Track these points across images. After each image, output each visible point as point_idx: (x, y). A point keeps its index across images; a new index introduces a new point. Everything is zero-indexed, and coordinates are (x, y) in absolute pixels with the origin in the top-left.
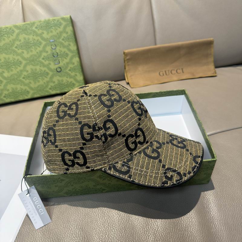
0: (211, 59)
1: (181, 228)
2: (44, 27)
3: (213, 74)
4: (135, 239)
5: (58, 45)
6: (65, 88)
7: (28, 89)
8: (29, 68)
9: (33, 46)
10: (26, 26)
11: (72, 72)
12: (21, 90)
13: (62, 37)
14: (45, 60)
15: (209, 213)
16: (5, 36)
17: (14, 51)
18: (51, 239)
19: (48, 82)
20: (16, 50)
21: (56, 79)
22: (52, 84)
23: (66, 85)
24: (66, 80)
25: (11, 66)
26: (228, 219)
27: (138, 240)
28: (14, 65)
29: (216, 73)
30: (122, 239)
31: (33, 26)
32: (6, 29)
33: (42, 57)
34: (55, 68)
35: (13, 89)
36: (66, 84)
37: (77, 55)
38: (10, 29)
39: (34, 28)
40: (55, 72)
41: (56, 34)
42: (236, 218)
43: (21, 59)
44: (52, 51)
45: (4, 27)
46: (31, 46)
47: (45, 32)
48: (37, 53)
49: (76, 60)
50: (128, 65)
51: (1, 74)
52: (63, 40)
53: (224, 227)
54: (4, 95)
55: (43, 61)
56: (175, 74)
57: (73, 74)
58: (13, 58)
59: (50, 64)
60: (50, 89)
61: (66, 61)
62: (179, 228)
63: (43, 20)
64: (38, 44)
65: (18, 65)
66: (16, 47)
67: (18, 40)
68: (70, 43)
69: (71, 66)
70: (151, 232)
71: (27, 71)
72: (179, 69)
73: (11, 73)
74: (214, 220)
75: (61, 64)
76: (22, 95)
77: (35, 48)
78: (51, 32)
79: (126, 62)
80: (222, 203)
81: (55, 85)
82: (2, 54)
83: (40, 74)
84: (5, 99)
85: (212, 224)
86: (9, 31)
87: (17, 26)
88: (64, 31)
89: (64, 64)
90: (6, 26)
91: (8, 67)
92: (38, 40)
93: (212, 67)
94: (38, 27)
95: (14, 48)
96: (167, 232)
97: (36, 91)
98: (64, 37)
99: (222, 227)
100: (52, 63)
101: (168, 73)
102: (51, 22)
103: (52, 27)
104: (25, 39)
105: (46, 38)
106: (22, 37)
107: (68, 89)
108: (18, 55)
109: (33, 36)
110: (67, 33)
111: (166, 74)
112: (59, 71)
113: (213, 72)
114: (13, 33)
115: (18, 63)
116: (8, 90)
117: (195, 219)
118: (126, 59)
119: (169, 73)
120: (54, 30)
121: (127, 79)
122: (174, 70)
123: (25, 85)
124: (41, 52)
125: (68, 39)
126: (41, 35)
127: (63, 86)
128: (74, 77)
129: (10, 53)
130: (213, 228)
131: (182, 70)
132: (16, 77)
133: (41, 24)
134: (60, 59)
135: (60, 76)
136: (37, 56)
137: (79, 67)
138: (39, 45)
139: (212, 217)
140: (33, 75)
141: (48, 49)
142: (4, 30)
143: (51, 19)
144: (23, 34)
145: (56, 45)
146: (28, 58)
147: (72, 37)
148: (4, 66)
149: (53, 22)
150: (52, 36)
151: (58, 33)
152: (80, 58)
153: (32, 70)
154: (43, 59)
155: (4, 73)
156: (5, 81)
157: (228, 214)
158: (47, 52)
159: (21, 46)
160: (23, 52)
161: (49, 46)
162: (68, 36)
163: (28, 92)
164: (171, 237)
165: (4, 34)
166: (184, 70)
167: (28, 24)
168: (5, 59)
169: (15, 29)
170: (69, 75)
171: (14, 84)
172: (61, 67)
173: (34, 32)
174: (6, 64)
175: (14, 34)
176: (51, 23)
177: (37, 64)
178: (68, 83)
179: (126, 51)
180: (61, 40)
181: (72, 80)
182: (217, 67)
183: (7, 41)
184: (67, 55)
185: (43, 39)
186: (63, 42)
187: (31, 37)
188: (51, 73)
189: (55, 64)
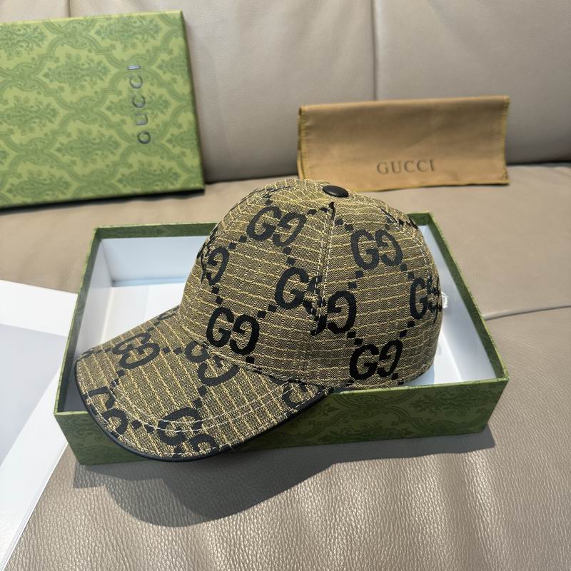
0: (501, 144)
1: (409, 525)
2: (116, 32)
3: (501, 178)
4: (305, 543)
5: (148, 78)
6: (155, 181)
7: (67, 178)
8: (73, 127)
9: (88, 75)
10: (73, 27)
11: (174, 146)
12: (51, 179)
13: (159, 62)
14: (114, 111)
15: (473, 497)
16: (22, 46)
17: (42, 84)
18: (110, 531)
19: (116, 165)
20: (46, 81)
21: (135, 159)
22: (123, 170)
23: (159, 175)
24: (159, 163)
25: (32, 118)
26: (514, 513)
27: (309, 544)
28: (37, 117)
29: (507, 177)
30: (274, 542)
31: (90, 28)
32: (25, 29)
33: (107, 103)
34: (136, 134)
35: (32, 174)
36: (158, 172)
37: (190, 108)
38: (35, 29)
39: (92, 33)
40: (136, 143)
41: (144, 52)
42: (533, 511)
43: (55, 105)
44: (131, 92)
45: (20, 23)
46: (83, 76)
47: (119, 46)
48: (96, 93)
49: (187, 118)
50: (308, 141)
51: (5, 136)
52: (160, 67)
53: (503, 528)
54: (7, 186)
55: (109, 114)
56: (413, 171)
57: (176, 151)
58: (36, 99)
59: (124, 122)
60: (120, 181)
62: (405, 524)
63: (115, 15)
64: (100, 71)
65: (47, 118)
66: (46, 75)
67: (51, 57)
68: (176, 76)
69: (173, 131)
70: (341, 529)
71: (69, 135)
72: (425, 162)
73: (31, 136)
74: (483, 512)
75: (151, 125)
76: (50, 190)
77: (91, 80)
78: (134, 45)
79: (303, 134)
80: (504, 474)
81: (131, 173)
82: (11, 88)
83: (99, 144)
84: (10, 196)
85: (479, 520)
86: (32, 36)
87: (51, 23)
88: (165, 47)
89: (158, 126)
90: (26, 23)
91: (23, 119)
92: (99, 63)
93: (499, 162)
94: (102, 30)
95: (40, 76)
96: (377, 532)
97: (85, 184)
98: (163, 61)
99: (500, 529)
100: (129, 120)
101: (397, 170)
102: (135, 22)
103: (135, 33)
104: (68, 56)
105: (119, 59)
106: (62, 51)
107: (163, 185)
108: (49, 93)
109: (90, 51)
110: (171, 52)
111: (394, 170)
112: (145, 140)
113: (501, 175)
114: (42, 40)
115: (49, 113)
116: (20, 176)
117: (441, 508)
118: (303, 128)
119: (400, 168)
120: (141, 41)
121: (303, 173)
122: (412, 162)
123: (61, 166)
124: (105, 91)
125: (172, 66)
126: (107, 52)
127: (151, 176)
128: (179, 159)
129: (31, 88)
130: (480, 530)
131: (431, 164)
132: (40, 146)
133: (110, 25)
134: (148, 111)
135: (145, 154)
136: (94, 101)
137: (192, 135)
138: (100, 74)
139: (480, 504)
140: (82, 144)
141: (123, 85)
142: (19, 30)
143: (136, 14)
144: (66, 46)
145: (141, 79)
146: (71, 102)
147: (182, 64)
148: (13, 116)
149: (138, 24)
150: (134, 56)
151: (148, 51)
152: (195, 113)
153: (81, 133)
154: (109, 108)
155: (13, 133)
156: (12, 154)
157: (516, 500)
158: (120, 93)
159: (59, 74)
160: (62, 89)
161: (125, 79)
162: (171, 59)
163: (67, 185)
164: (386, 544)
165: (19, 41)
166: (436, 164)
167: (79, 22)
168: (18, 100)
169: (47, 32)
170: (168, 152)
171: (34, 163)
172: (149, 131)
173: (93, 42)
174: (18, 114)
175: (43, 44)
176: (134, 25)
177: (94, 120)
178: (164, 170)
179: (306, 108)
180: (154, 67)
181: (173, 164)
182: (510, 163)
183: (26, 57)
184: (166, 104)
185: (113, 60)
186: (160, 72)
187: (84, 53)
188: (124, 144)
189: (136, 123)
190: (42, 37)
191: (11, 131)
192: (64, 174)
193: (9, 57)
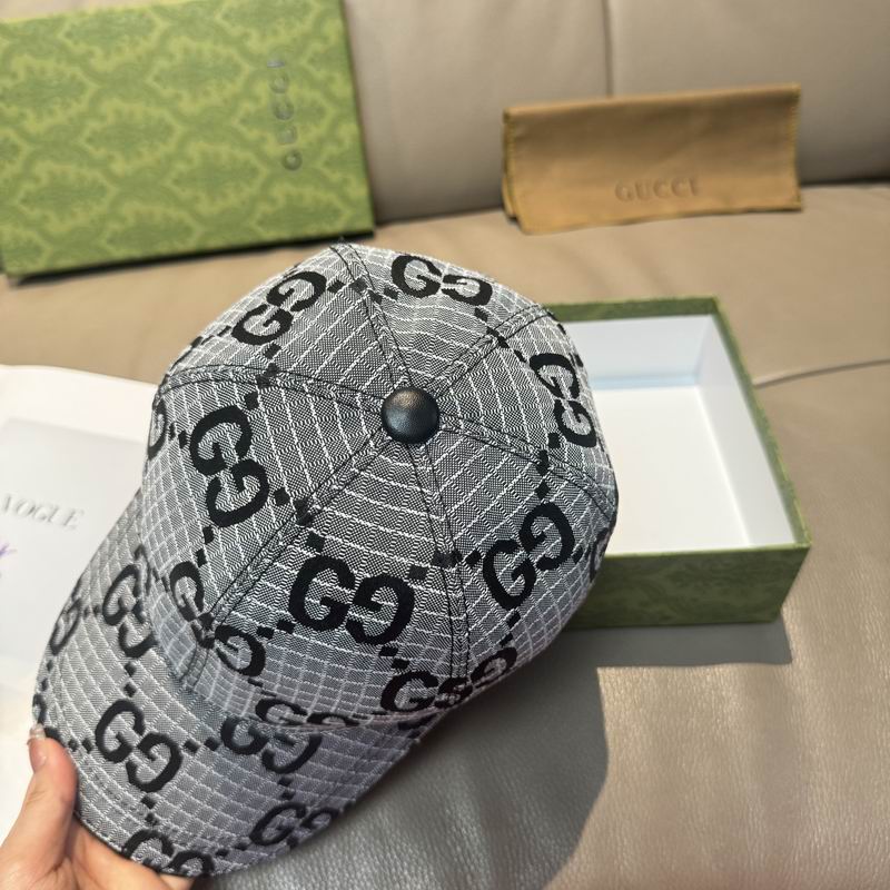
0: (788, 155)
2: (250, 15)
3: (791, 201)
5: (294, 77)
7: (188, 220)
8: (195, 149)
9: (214, 77)
10: (193, 11)
11: (333, 171)
12: (167, 224)
13: (309, 54)
14: (250, 124)
16: (124, 40)
17: (151, 91)
19: (254, 200)
20: (158, 86)
21: (281, 191)
22: (264, 208)
23: (313, 214)
24: (314, 196)
25: (139, 139)
28: (146, 138)
29: (799, 198)
31: (215, 11)
32: (127, 17)
33: (241, 114)
34: (281, 155)
35: (140, 217)
36: (311, 210)
37: (353, 115)
38: (141, 16)
39: (218, 18)
40: (281, 169)
41: (289, 42)
43: (169, 118)
45: (119, 7)
46: (207, 78)
47: (254, 34)
48: (225, 101)
49: (348, 130)
50: (518, 158)
52: (312, 61)
54: (108, 235)
55: (243, 129)
56: (668, 196)
57: (336, 177)
58: (145, 112)
59: (263, 139)
60: (261, 223)
61: (316, 131)
64: (230, 71)
65: (160, 138)
66: (157, 79)
67: (163, 54)
68: (332, 73)
69: (331, 149)
71: (189, 161)
72: (683, 182)
73: (137, 163)
75: (301, 142)
76: (167, 238)
77: (219, 84)
78: (275, 33)
79: (510, 149)
81: (275, 212)
82: (111, 98)
83: (230, 172)
84: (111, 247)
86: (138, 25)
87: (163, 7)
88: (317, 32)
89: (310, 143)
91: (127, 142)
92: (229, 60)
93: (788, 179)
94: (232, 14)
95: (149, 80)
97: (213, 229)
98: (315, 53)
100: (271, 138)
103: (276, 16)
104: (186, 51)
105: (257, 53)
106: (177, 44)
107: (318, 226)
108: (162, 103)
109: (216, 42)
110: (325, 39)
111: (639, 195)
112: (292, 164)
113: (790, 196)
114: (150, 30)
115: (162, 132)
116: (123, 220)
118: (510, 139)
119: (648, 192)
120: (284, 27)
121: (512, 203)
122: (665, 183)
123: (180, 205)
124: (236, 98)
125: (329, 58)
126: (239, 43)
127: (302, 216)
128: (339, 188)
129: (137, 97)
131: (692, 186)
132: (150, 177)
133: (242, 6)
134: (298, 125)
135: (294, 183)
136: (222, 112)
137: (356, 156)
138: (231, 75)
140: (208, 173)
141: (262, 89)
142: (119, 18)
144: (183, 37)
146: (193, 115)
147: (341, 57)
148: (113, 138)
150: (275, 49)
151: (294, 40)
152: (360, 122)
153: (206, 157)
154: (244, 121)
155: (114, 161)
156: (113, 190)
158: (256, 99)
159: (175, 76)
160: (178, 97)
161: (264, 81)
162: (327, 50)
163: (188, 230)
165: (119, 34)
166: (699, 184)
169: (156, 19)
171: (143, 201)
173: (219, 30)
175: (151, 36)
177: (223, 139)
178: (319, 207)
179: (515, 110)
180: (303, 62)
181: (332, 197)
182: (805, 182)
183: (129, 54)
184: (321, 112)
185: (246, 54)
186: (311, 68)
187: (207, 47)
188: (264, 171)
189: (281, 141)
190: (150, 26)
191: (111, 158)
192: (184, 215)
193: (107, 55)
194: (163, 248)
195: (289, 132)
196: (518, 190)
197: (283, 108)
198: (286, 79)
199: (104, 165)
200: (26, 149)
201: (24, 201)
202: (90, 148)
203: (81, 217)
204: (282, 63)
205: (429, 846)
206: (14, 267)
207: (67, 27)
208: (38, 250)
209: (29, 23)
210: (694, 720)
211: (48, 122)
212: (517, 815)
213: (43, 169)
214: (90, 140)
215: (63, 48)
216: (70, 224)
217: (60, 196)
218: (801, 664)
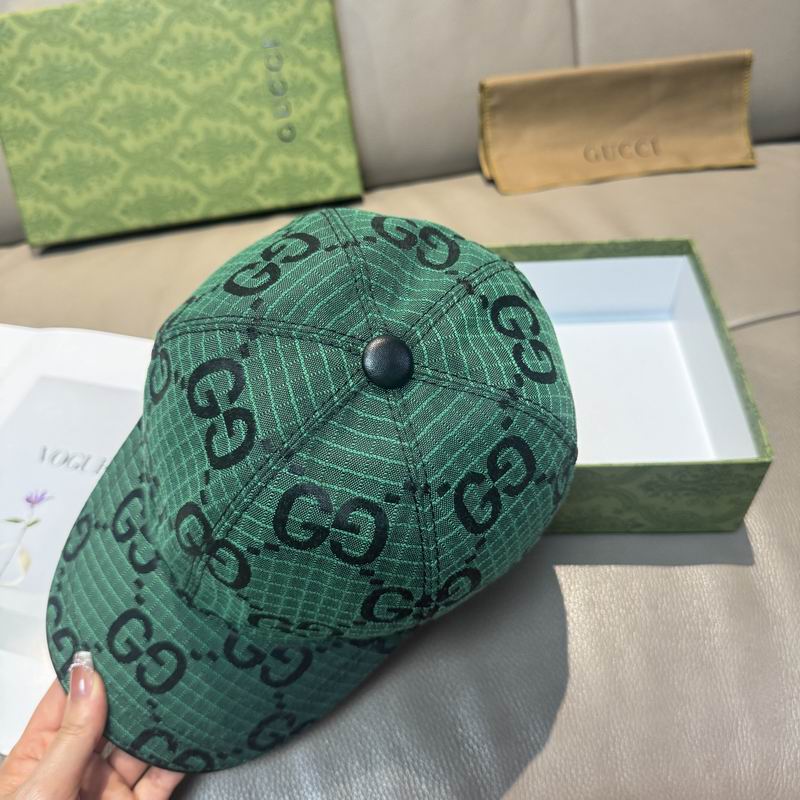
0: (743, 115)
3: (746, 159)
5: (287, 56)
6: (302, 190)
7: (194, 190)
8: (199, 125)
9: (214, 58)
11: (324, 143)
12: (174, 195)
13: (301, 35)
14: (247, 101)
16: (131, 27)
17: (157, 74)
19: (253, 171)
20: (163, 68)
21: (277, 162)
22: (263, 178)
23: (308, 182)
24: (307, 166)
25: (147, 118)
28: (154, 116)
29: (752, 155)
33: (239, 92)
34: (277, 129)
35: (150, 190)
36: (306, 178)
37: (341, 91)
40: (277, 142)
41: (282, 24)
43: (174, 98)
46: (208, 59)
47: (250, 16)
48: (225, 80)
49: (337, 105)
50: (494, 126)
52: (303, 41)
54: (121, 206)
55: (242, 106)
56: (631, 156)
57: (327, 147)
58: (151, 93)
59: (260, 115)
60: (260, 192)
61: (309, 105)
64: (229, 52)
65: (166, 116)
66: (163, 61)
67: (167, 38)
68: (322, 52)
69: (322, 122)
71: (193, 136)
72: (645, 143)
73: (146, 140)
75: (295, 117)
76: (175, 208)
77: (219, 65)
78: (269, 16)
79: (487, 115)
81: (273, 181)
82: (121, 81)
83: (231, 146)
84: (124, 218)
86: (143, 12)
88: (307, 15)
89: (303, 117)
92: (227, 42)
93: (742, 138)
95: (155, 63)
97: (217, 198)
98: (307, 33)
100: (267, 112)
101: (610, 154)
104: (188, 35)
105: (252, 35)
106: (180, 29)
107: (313, 194)
108: (166, 83)
109: (215, 27)
110: (315, 21)
111: (605, 156)
112: (287, 137)
113: (745, 155)
114: (154, 17)
116: (134, 192)
118: (486, 108)
119: (614, 153)
120: (277, 10)
121: (489, 167)
122: (629, 145)
123: (185, 176)
124: (236, 77)
125: (319, 38)
126: (236, 26)
127: (297, 184)
128: (331, 158)
129: (145, 79)
131: (654, 148)
132: (159, 152)
134: (292, 100)
135: (290, 154)
136: (222, 90)
137: (345, 128)
138: (229, 56)
140: (211, 147)
141: (258, 67)
142: (126, 7)
144: (185, 23)
146: (195, 94)
147: (329, 36)
148: (124, 117)
150: (269, 30)
151: (287, 22)
152: (348, 96)
153: (209, 133)
154: (242, 99)
155: (125, 139)
156: (125, 165)
158: (253, 78)
159: (178, 59)
160: (181, 77)
161: (260, 61)
162: (317, 30)
163: (194, 201)
165: (126, 21)
166: (660, 145)
168: (129, 96)
170: (317, 149)
171: (153, 174)
173: (218, 15)
174: (131, 114)
175: (156, 21)
177: (224, 115)
178: (313, 176)
179: (490, 81)
180: (295, 42)
181: (325, 166)
182: (758, 140)
183: (136, 40)
184: (312, 88)
185: (243, 36)
186: (303, 48)
187: (207, 30)
188: (262, 144)
189: (277, 116)
190: (155, 13)
191: (122, 136)
192: (190, 187)
193: (116, 41)
194: (172, 218)
195: (283, 107)
196: (494, 154)
197: (277, 85)
198: (279, 58)
199: (116, 143)
200: (45, 130)
201: (44, 178)
202: (102, 127)
203: (97, 191)
204: (276, 44)
205: (445, 762)
206: (37, 238)
207: (78, 16)
208: (58, 222)
209: (44, 14)
210: (684, 642)
211: (63, 104)
212: (525, 733)
213: (60, 147)
214: (103, 120)
215: (75, 35)
216: (86, 197)
217: (77, 172)
218: (780, 588)
